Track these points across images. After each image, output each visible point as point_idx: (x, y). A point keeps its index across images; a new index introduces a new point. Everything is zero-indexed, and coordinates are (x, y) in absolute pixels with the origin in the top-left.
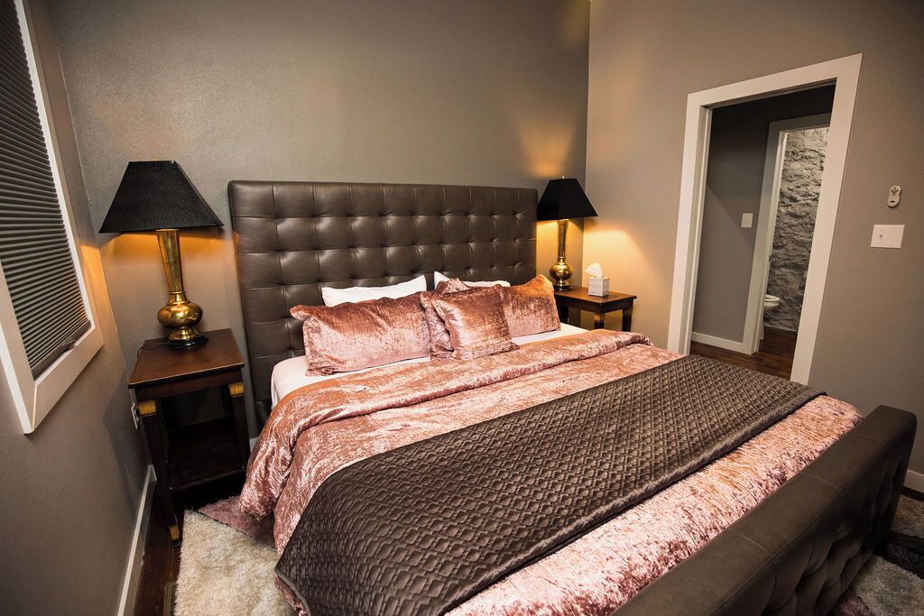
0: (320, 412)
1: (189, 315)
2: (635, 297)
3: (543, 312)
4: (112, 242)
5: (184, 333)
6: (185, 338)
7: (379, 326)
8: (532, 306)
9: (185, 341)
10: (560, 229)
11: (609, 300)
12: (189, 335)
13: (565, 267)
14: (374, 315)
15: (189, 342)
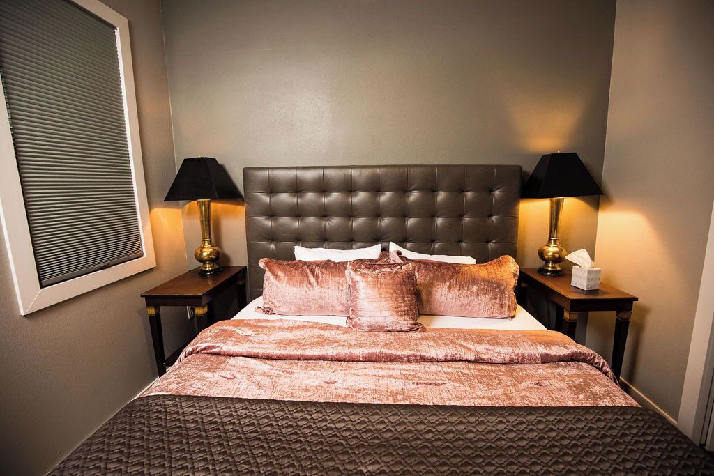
0: (202, 345)
1: (210, 254)
2: (637, 299)
3: (489, 296)
4: (187, 205)
5: (208, 266)
6: (208, 269)
7: (310, 283)
8: (475, 288)
9: (207, 271)
10: (552, 207)
11: (599, 297)
12: (211, 267)
13: (556, 249)
14: (310, 274)
15: (210, 271)
